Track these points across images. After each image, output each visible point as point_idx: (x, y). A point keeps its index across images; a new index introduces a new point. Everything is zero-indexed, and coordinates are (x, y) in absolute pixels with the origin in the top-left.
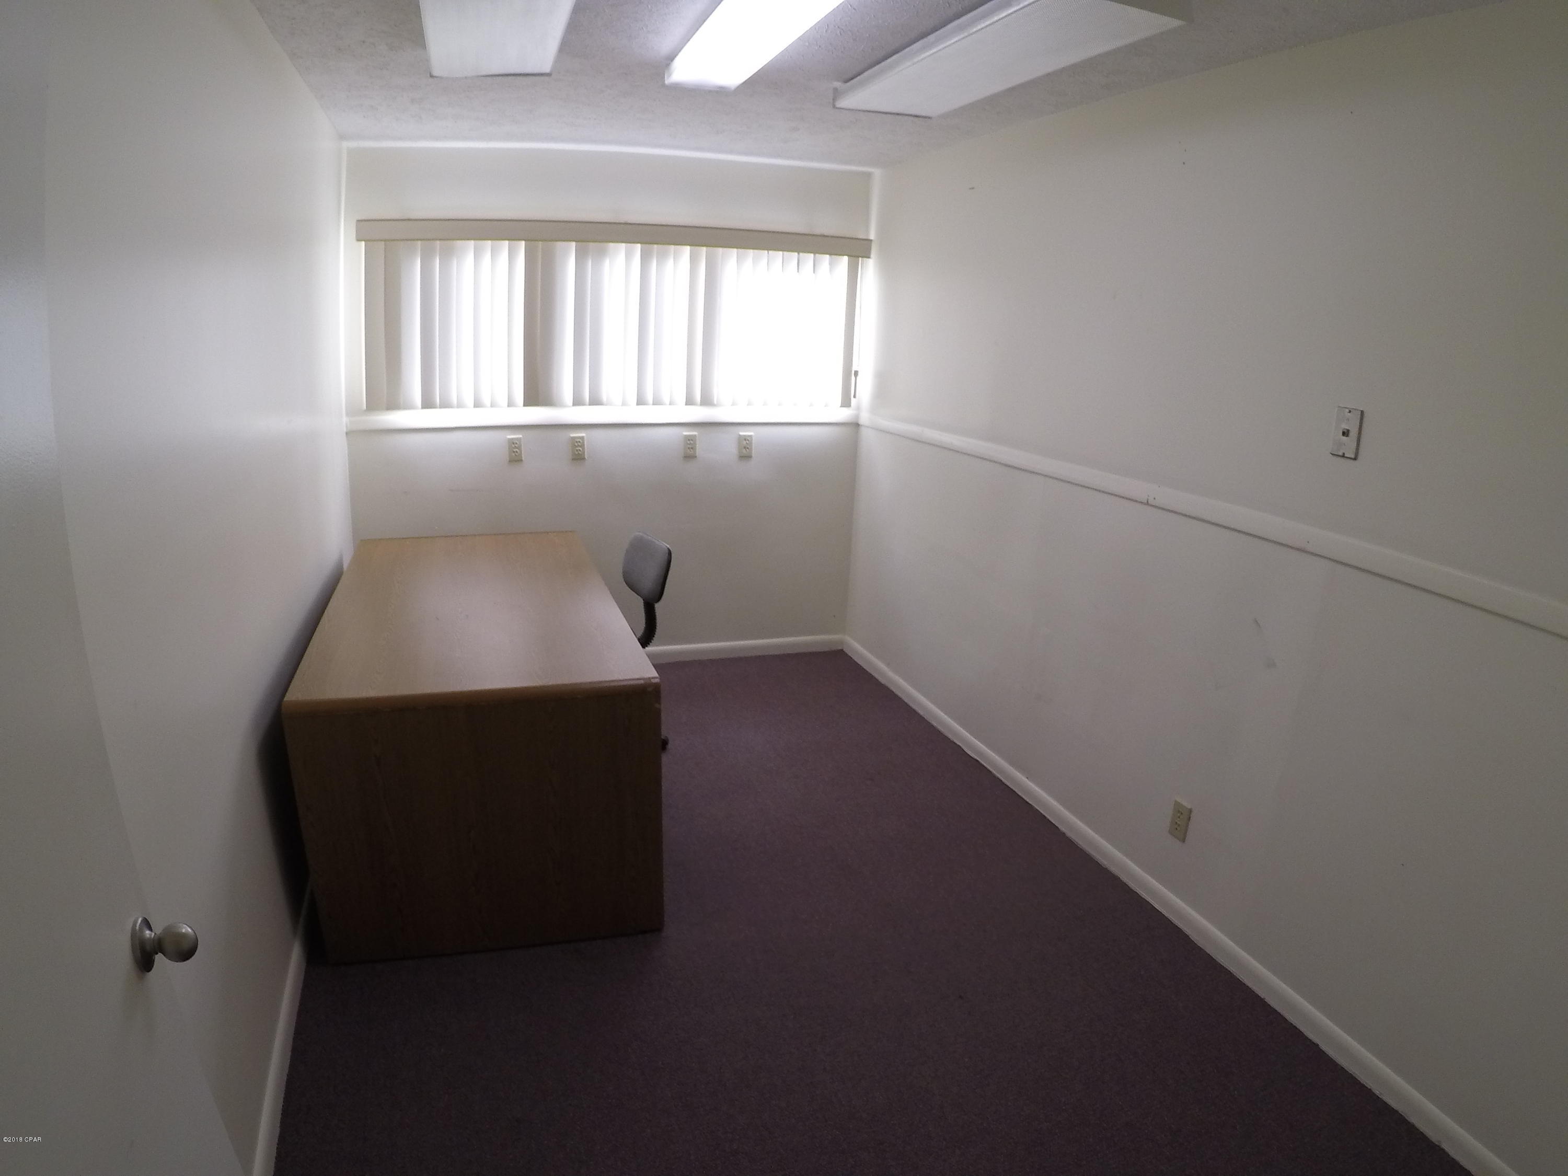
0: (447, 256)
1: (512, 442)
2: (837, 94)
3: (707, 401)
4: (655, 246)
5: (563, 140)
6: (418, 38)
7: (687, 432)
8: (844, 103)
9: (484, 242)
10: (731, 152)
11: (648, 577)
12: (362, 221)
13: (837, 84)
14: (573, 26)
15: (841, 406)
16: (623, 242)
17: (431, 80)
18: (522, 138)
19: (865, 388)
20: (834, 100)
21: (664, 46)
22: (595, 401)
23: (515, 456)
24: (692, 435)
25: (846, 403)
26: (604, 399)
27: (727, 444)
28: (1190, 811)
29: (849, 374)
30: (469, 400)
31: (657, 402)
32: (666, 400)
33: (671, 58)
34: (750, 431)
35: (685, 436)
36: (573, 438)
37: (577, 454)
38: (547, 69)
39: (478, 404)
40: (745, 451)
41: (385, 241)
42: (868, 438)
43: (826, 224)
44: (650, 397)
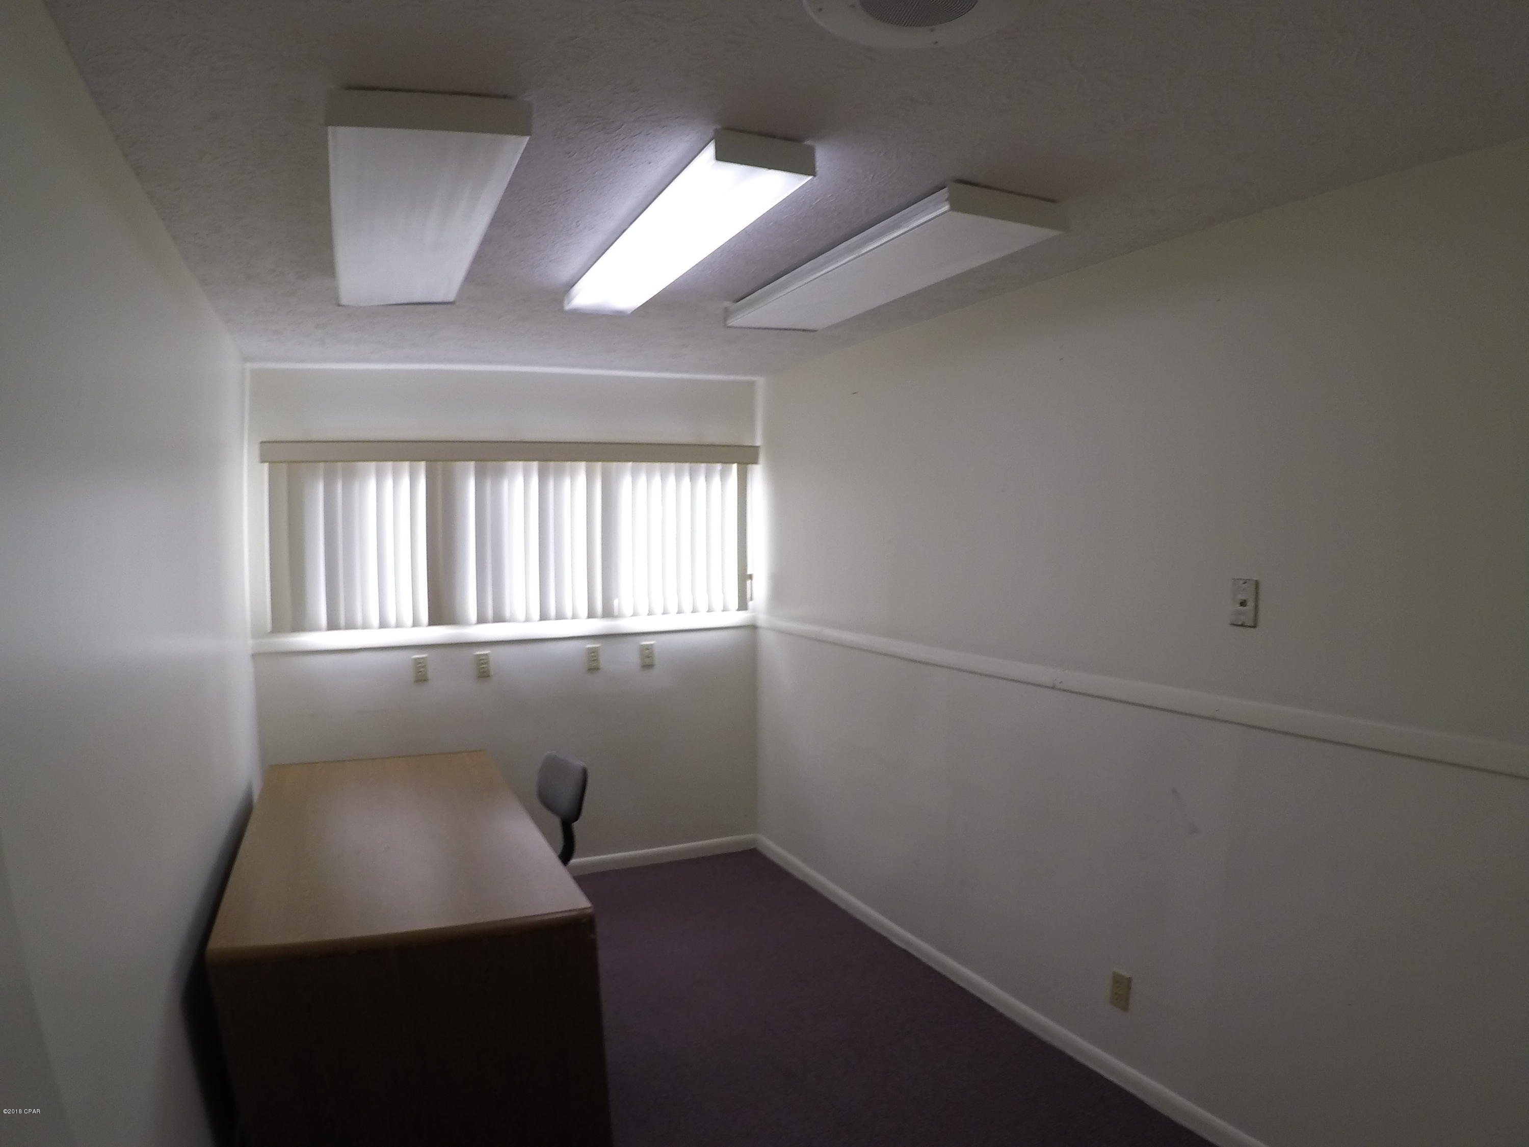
0: (349, 477)
1: (417, 662)
2: (727, 314)
3: (608, 613)
4: (552, 463)
5: (459, 362)
6: (328, 268)
7: (590, 645)
8: (735, 321)
9: (384, 463)
10: (622, 368)
11: (565, 795)
12: (265, 442)
13: (727, 304)
14: (480, 258)
15: (738, 610)
16: (520, 460)
17: (340, 308)
18: (421, 360)
19: (760, 589)
20: (726, 319)
21: (564, 273)
22: (499, 618)
23: (420, 675)
24: (595, 648)
25: (743, 605)
26: (507, 614)
27: (629, 655)
28: (1129, 980)
29: (744, 577)
30: (375, 620)
31: (560, 616)
32: (569, 613)
33: (571, 284)
34: (651, 640)
35: (588, 648)
36: (478, 655)
37: (483, 672)
38: (451, 298)
39: (383, 625)
40: (647, 660)
41: (288, 462)
42: (768, 640)
43: (714, 434)
44: (552, 611)
